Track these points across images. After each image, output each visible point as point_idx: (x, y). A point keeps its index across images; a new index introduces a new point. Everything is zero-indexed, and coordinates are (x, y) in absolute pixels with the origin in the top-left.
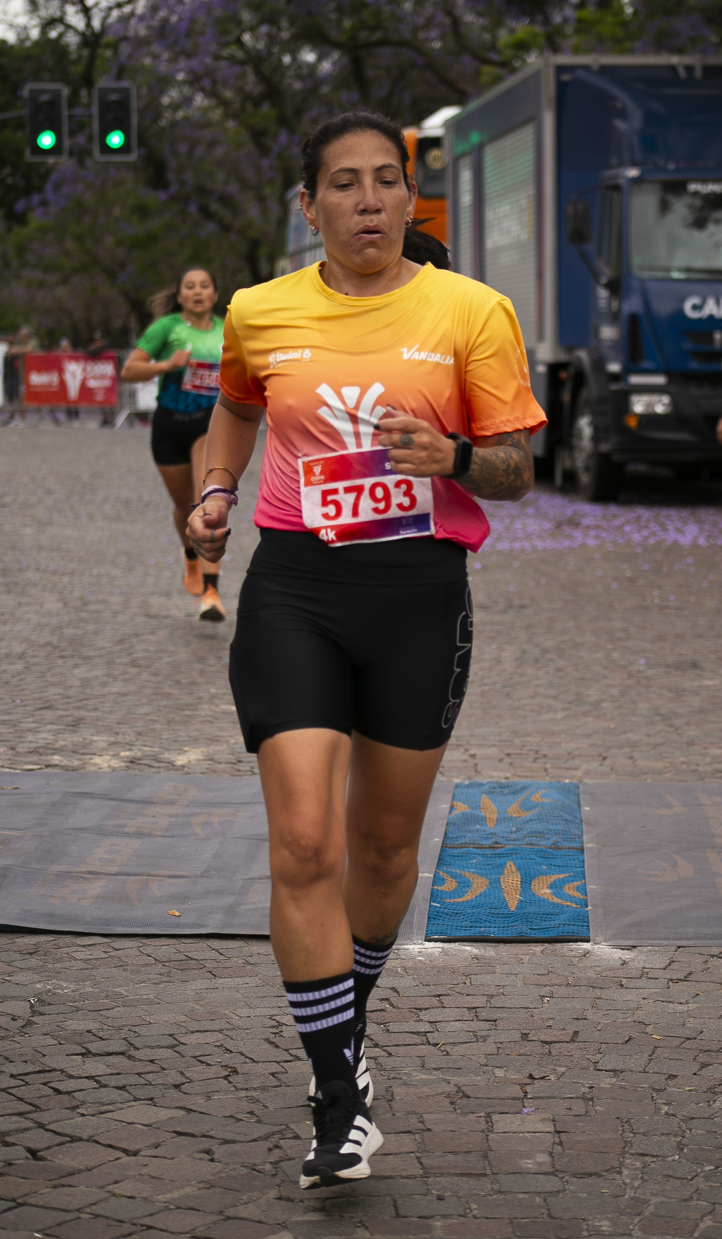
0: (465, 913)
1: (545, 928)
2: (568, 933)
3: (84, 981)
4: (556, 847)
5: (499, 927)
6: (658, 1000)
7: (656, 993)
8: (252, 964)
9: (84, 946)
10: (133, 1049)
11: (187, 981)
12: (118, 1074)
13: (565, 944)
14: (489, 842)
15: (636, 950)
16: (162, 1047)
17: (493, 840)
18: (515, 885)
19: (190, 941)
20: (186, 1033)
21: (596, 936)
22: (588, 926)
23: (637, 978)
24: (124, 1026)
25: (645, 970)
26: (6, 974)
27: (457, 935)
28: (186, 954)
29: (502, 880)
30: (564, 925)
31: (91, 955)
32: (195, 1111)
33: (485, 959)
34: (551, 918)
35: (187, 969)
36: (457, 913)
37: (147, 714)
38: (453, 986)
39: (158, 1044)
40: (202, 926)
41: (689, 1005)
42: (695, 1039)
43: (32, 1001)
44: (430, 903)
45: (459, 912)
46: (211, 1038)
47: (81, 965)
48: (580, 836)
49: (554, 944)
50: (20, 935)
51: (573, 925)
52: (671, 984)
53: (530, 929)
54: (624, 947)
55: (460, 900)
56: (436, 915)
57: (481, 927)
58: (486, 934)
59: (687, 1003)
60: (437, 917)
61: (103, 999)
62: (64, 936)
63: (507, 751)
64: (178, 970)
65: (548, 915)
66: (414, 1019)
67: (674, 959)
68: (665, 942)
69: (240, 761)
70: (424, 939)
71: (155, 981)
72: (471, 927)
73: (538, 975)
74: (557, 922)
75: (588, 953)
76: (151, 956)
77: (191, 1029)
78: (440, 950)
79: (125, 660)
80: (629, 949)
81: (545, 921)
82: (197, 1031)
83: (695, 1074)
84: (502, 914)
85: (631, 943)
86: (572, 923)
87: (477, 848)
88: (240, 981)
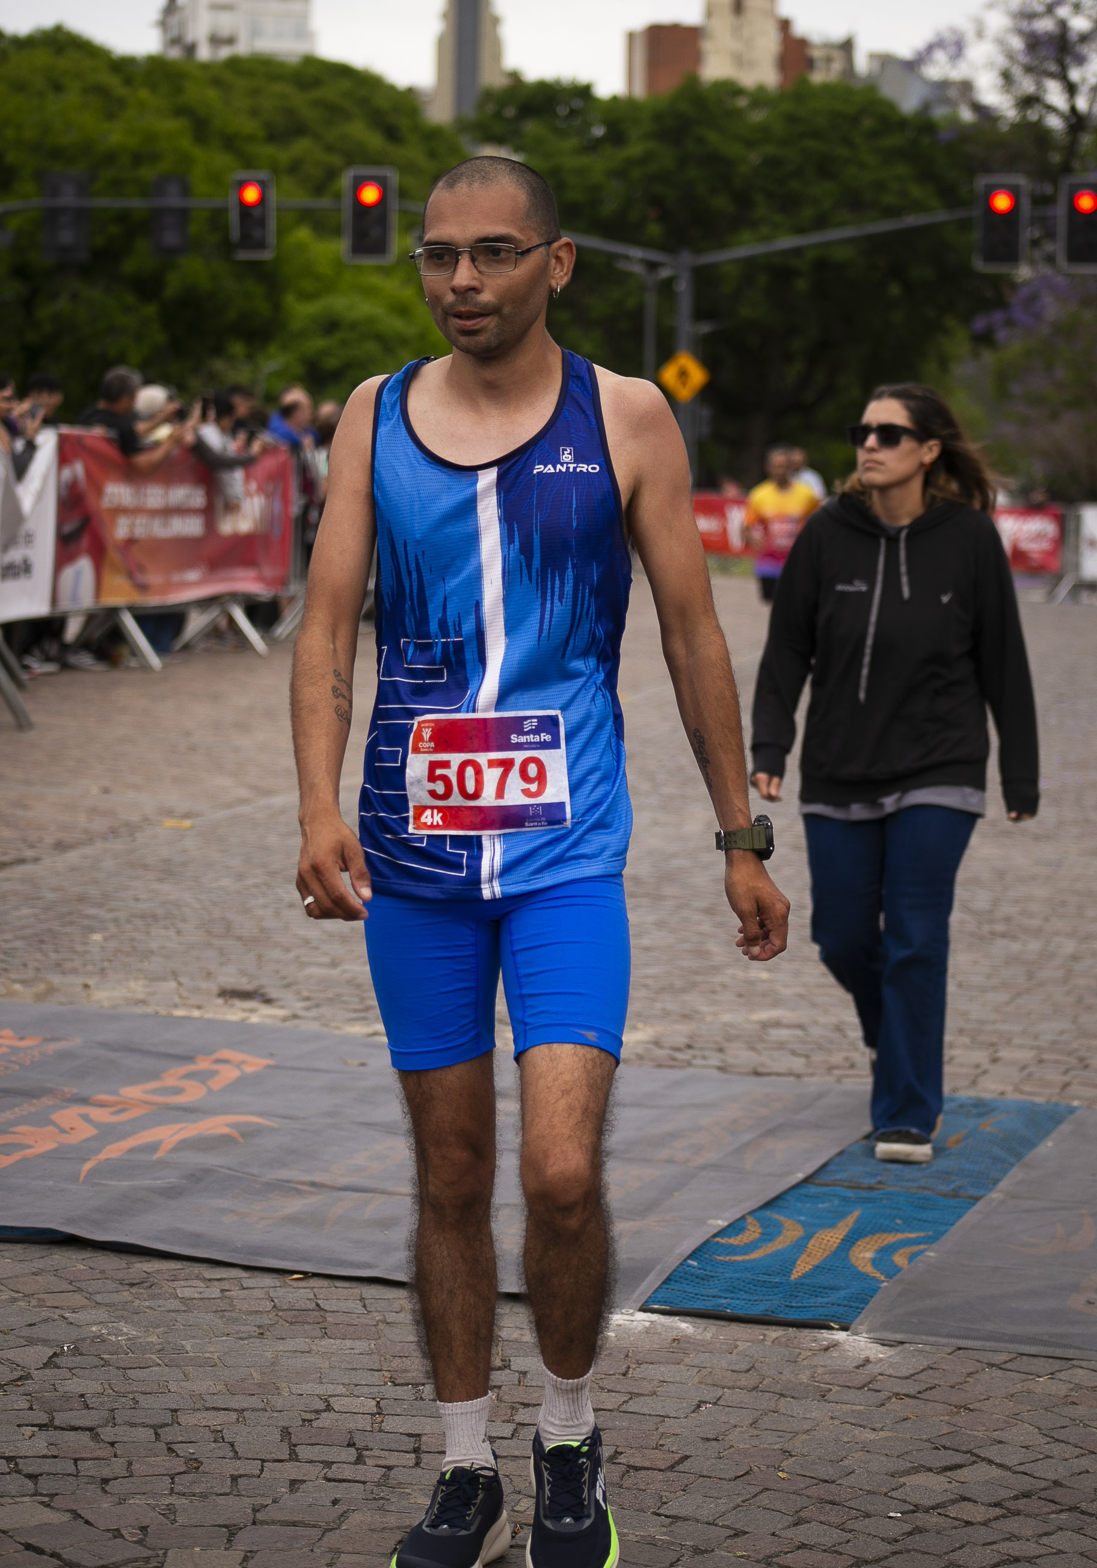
0: (720, 1278)
1: (805, 1307)
2: (827, 1316)
3: (158, 1326)
4: (955, 1194)
5: (750, 1300)
6: (847, 1422)
7: (853, 1411)
8: (387, 1323)
9: (210, 1280)
10: (111, 1424)
11: (283, 1339)
12: (55, 1457)
13: (816, 1331)
14: (872, 1181)
15: (900, 1348)
16: (147, 1426)
17: (879, 1178)
18: (830, 1243)
19: (346, 1284)
20: (198, 1409)
21: (861, 1324)
22: (863, 1309)
23: (855, 1388)
24: (132, 1393)
25: (880, 1377)
26: (70, 1309)
27: (686, 1306)
28: (319, 1302)
29: (817, 1235)
30: (833, 1304)
31: (201, 1293)
32: (82, 1518)
33: (688, 1342)
34: (826, 1293)
35: (300, 1322)
36: (712, 1277)
37: (647, 977)
38: (603, 1376)
39: (144, 1421)
40: (369, 1266)
41: (881, 1433)
42: (833, 1482)
43: (65, 1348)
44: (685, 1260)
45: (717, 1275)
46: (215, 1420)
47: (174, 1304)
48: (996, 1182)
49: (802, 1330)
50: (148, 1258)
51: (845, 1306)
52: (894, 1400)
53: (787, 1306)
54: (886, 1342)
55: (739, 1258)
56: (680, 1277)
57: (726, 1298)
58: (720, 1309)
59: (882, 1429)
60: (682, 1280)
61: (152, 1354)
62: (197, 1265)
63: (1045, 1056)
64: (288, 1322)
65: (825, 1288)
66: (506, 1418)
67: (935, 1366)
68: (944, 1341)
69: (689, 1047)
70: (638, 1308)
71: (244, 1334)
72: (714, 1297)
73: (733, 1371)
74: (826, 1300)
75: (836, 1345)
76: (273, 1301)
77: (208, 1405)
78: (647, 1324)
79: (704, 904)
80: (891, 1346)
81: (817, 1296)
82: (214, 1408)
83: (773, 1534)
84: (770, 1282)
85: (899, 1337)
86: (846, 1303)
87: (849, 1187)
88: (348, 1343)
